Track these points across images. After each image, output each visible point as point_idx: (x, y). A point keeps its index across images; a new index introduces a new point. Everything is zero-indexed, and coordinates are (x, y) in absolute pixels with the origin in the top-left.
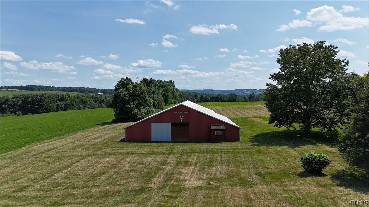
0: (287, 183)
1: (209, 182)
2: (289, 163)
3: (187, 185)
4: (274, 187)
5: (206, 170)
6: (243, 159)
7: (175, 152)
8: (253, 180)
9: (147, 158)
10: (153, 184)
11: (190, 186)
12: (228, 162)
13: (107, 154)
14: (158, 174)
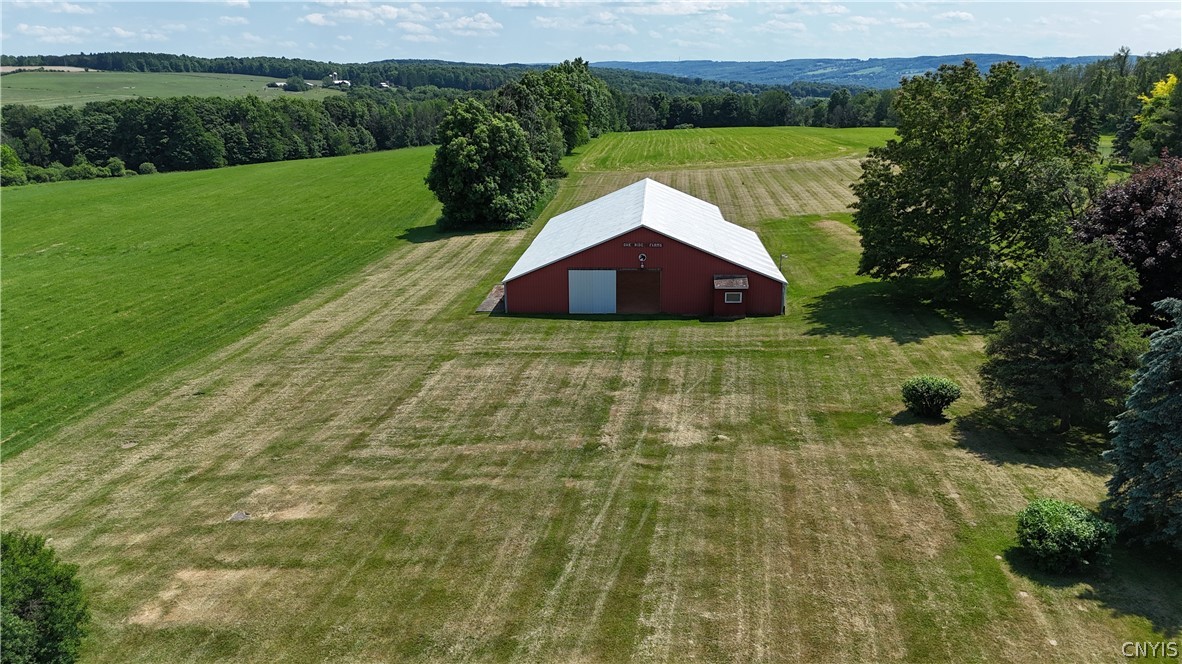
0: (866, 439)
1: (714, 433)
2: (882, 388)
3: (674, 440)
4: (839, 447)
5: (707, 403)
6: (786, 375)
7: (634, 351)
8: (801, 431)
9: (576, 370)
10: (607, 436)
11: (680, 444)
12: (753, 383)
13: (480, 353)
14: (612, 412)
